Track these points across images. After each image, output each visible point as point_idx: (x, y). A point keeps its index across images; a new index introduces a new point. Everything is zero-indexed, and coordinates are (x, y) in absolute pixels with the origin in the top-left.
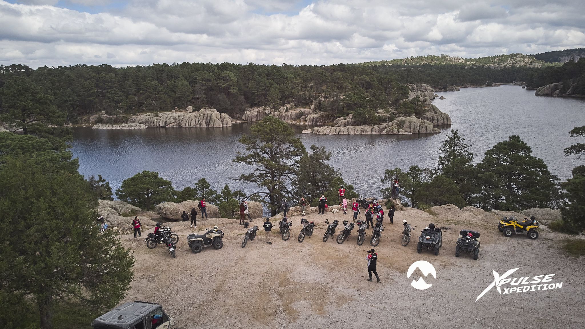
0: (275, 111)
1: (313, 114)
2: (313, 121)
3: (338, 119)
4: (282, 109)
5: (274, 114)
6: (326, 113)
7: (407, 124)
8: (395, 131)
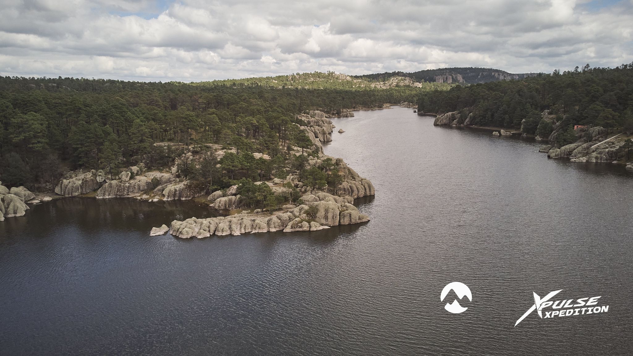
0: (113, 178)
1: (176, 182)
2: (175, 195)
3: (214, 193)
4: (125, 175)
5: (111, 184)
6: (195, 182)
7: (321, 213)
8: (305, 226)
